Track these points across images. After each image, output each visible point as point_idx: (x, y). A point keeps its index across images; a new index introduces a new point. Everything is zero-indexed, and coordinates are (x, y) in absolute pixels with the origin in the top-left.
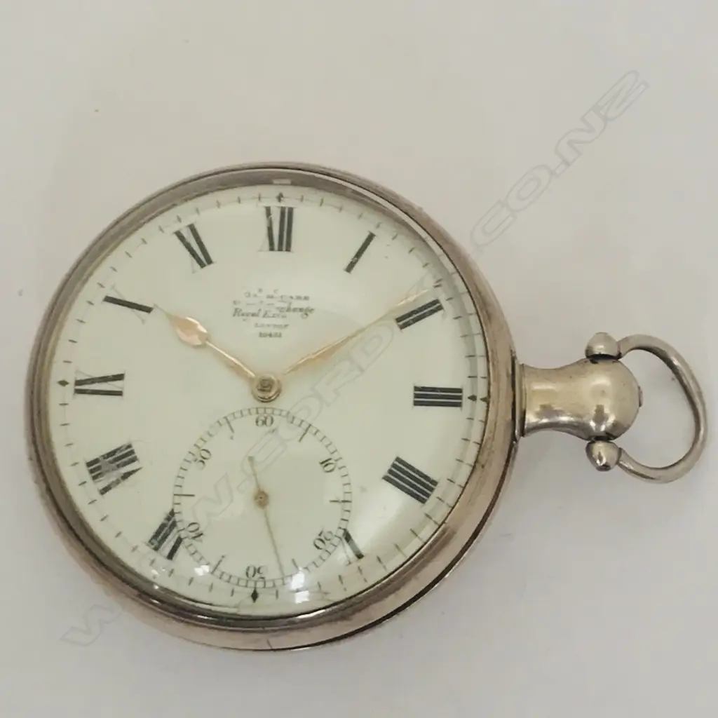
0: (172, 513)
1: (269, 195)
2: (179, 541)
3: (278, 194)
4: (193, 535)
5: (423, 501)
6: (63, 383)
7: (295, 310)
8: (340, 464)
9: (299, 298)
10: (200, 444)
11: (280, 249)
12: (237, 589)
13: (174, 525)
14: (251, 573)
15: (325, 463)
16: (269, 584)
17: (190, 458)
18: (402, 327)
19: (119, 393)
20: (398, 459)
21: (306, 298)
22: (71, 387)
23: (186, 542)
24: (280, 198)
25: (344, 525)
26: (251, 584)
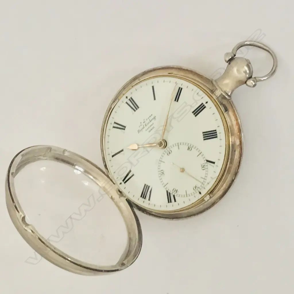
0: (167, 192)
1: (123, 99)
2: (174, 196)
3: (125, 97)
4: (176, 192)
5: (216, 137)
6: (121, 184)
7: (152, 120)
8: (192, 146)
9: (150, 116)
10: (159, 170)
11: (137, 109)
12: (195, 195)
13: (170, 194)
14: (195, 188)
15: (189, 149)
16: (201, 188)
17: (160, 175)
18: (177, 101)
19: (133, 175)
20: (203, 133)
21: (152, 115)
22: (123, 183)
23: (175, 195)
24: (127, 97)
25: (205, 159)
26: (197, 191)
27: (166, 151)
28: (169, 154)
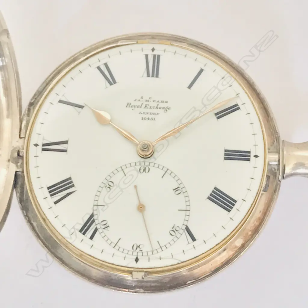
0: (92, 216)
1: (147, 48)
2: (96, 230)
3: (152, 48)
4: (104, 227)
5: (229, 211)
6: (36, 145)
7: (160, 108)
8: (184, 190)
9: (162, 102)
10: (108, 178)
11: (153, 76)
12: (127, 256)
13: (94, 221)
14: (135, 247)
15: (176, 189)
16: (145, 254)
17: (103, 185)
18: (218, 118)
19: (65, 151)
20: (215, 188)
21: (166, 102)
22: (40, 147)
23: (100, 230)
24: (153, 50)
25: (186, 223)
26: (135, 254)
27: (143, 164)
28: (142, 171)
